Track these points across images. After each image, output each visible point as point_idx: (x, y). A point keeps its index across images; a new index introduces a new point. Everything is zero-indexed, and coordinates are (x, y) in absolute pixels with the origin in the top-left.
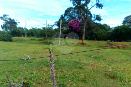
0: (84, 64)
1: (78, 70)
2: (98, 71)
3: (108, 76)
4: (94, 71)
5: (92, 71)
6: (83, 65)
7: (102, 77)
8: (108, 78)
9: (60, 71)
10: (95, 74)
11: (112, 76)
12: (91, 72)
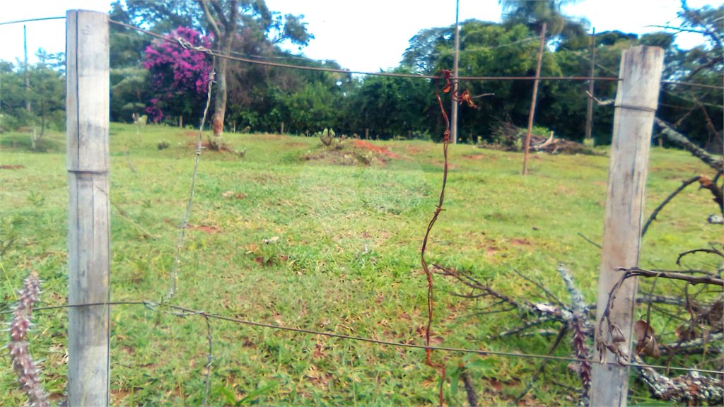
0: (169, 221)
1: (127, 246)
2: (218, 245)
3: (252, 259)
4: (200, 246)
5: (192, 248)
6: (159, 225)
7: (224, 266)
8: (247, 267)
9: (37, 255)
10: (200, 256)
11: (266, 259)
12: (187, 249)
